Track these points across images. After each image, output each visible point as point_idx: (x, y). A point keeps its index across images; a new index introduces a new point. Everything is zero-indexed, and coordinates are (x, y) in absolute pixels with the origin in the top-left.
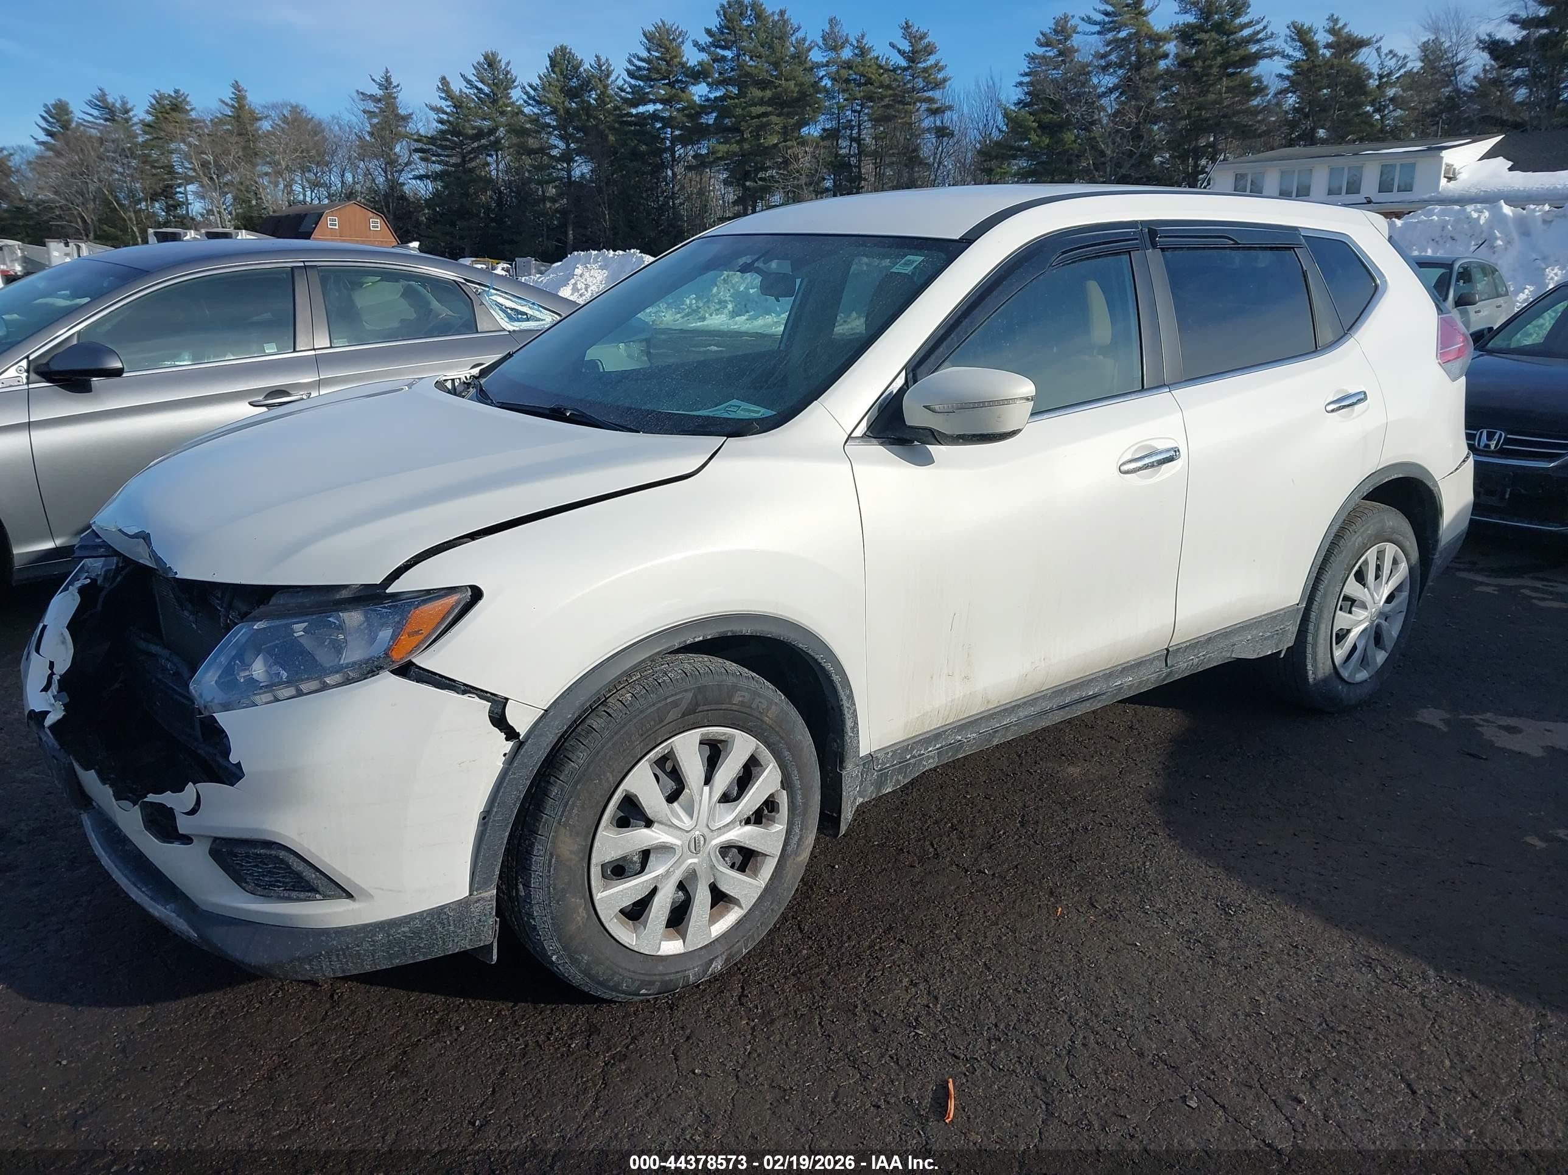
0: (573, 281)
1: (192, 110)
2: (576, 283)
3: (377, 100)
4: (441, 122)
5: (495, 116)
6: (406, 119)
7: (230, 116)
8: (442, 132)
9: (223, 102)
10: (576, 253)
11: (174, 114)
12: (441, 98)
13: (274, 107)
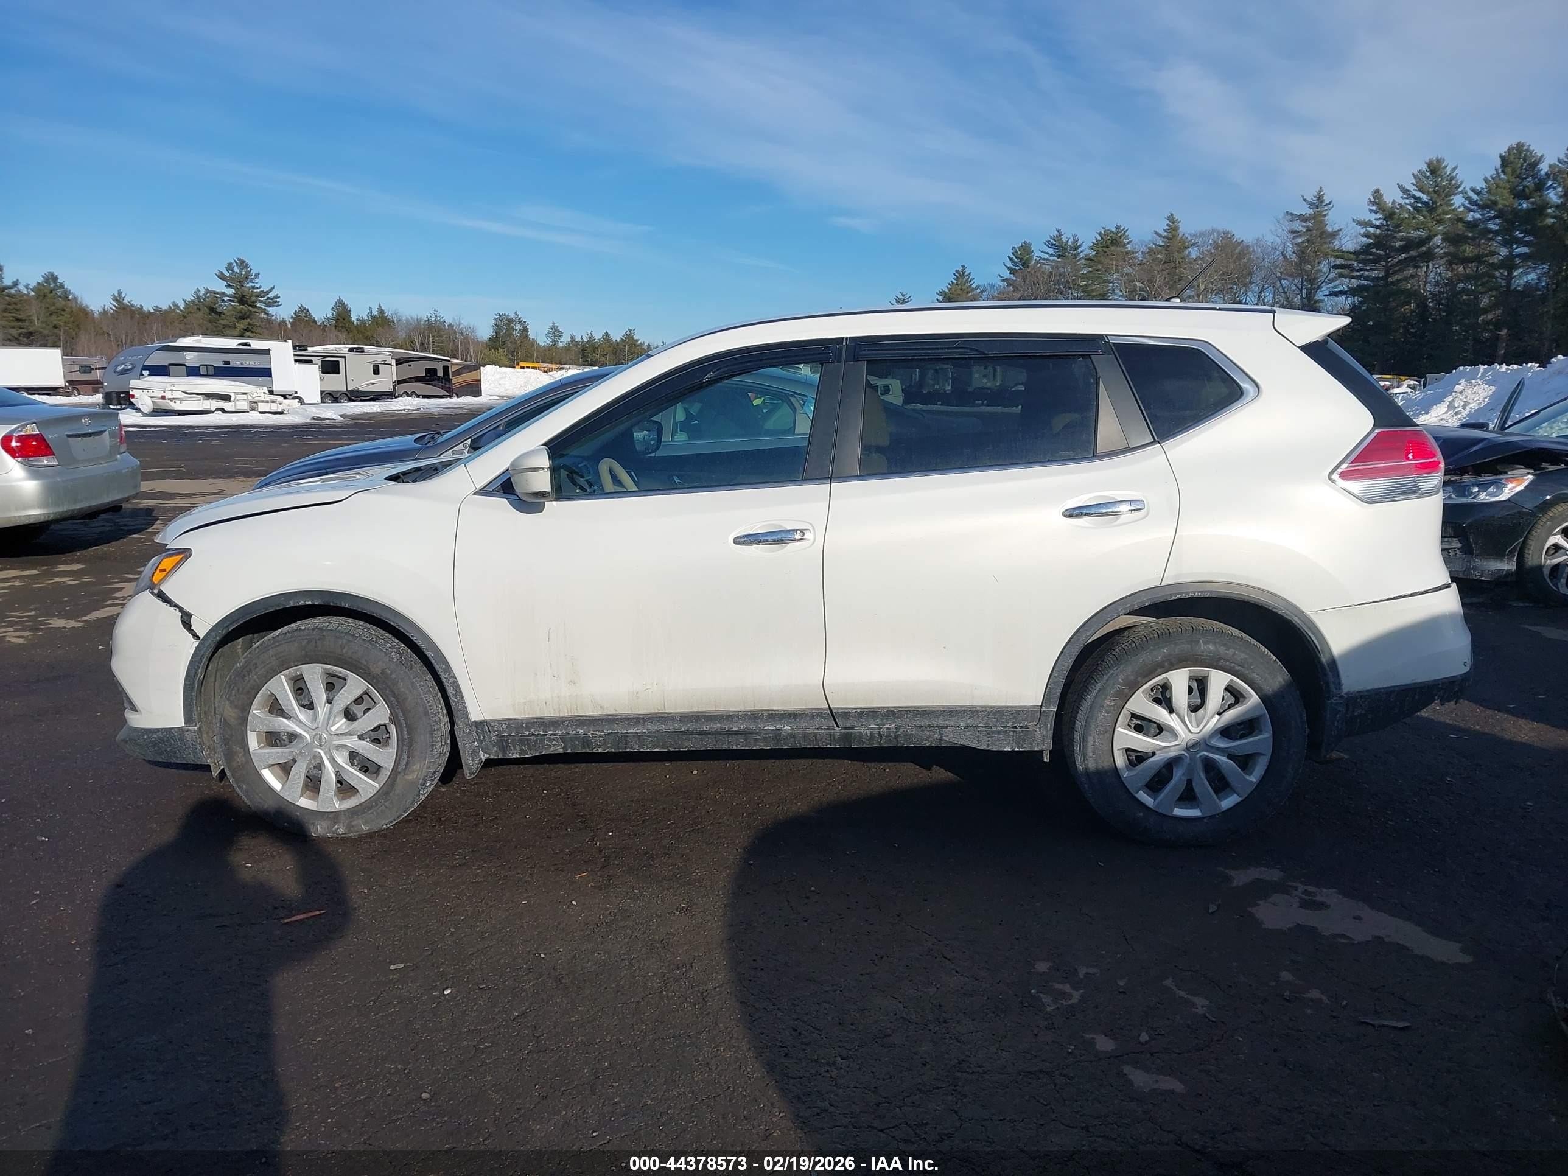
0: (1450, 398)
1: (1128, 243)
2: (1453, 401)
3: (1303, 218)
4: (1367, 236)
5: (1430, 225)
6: (1334, 235)
7: (1160, 246)
8: (1368, 246)
9: (1156, 233)
10: (1461, 368)
11: (1112, 248)
12: (1371, 211)
13: (1202, 234)
